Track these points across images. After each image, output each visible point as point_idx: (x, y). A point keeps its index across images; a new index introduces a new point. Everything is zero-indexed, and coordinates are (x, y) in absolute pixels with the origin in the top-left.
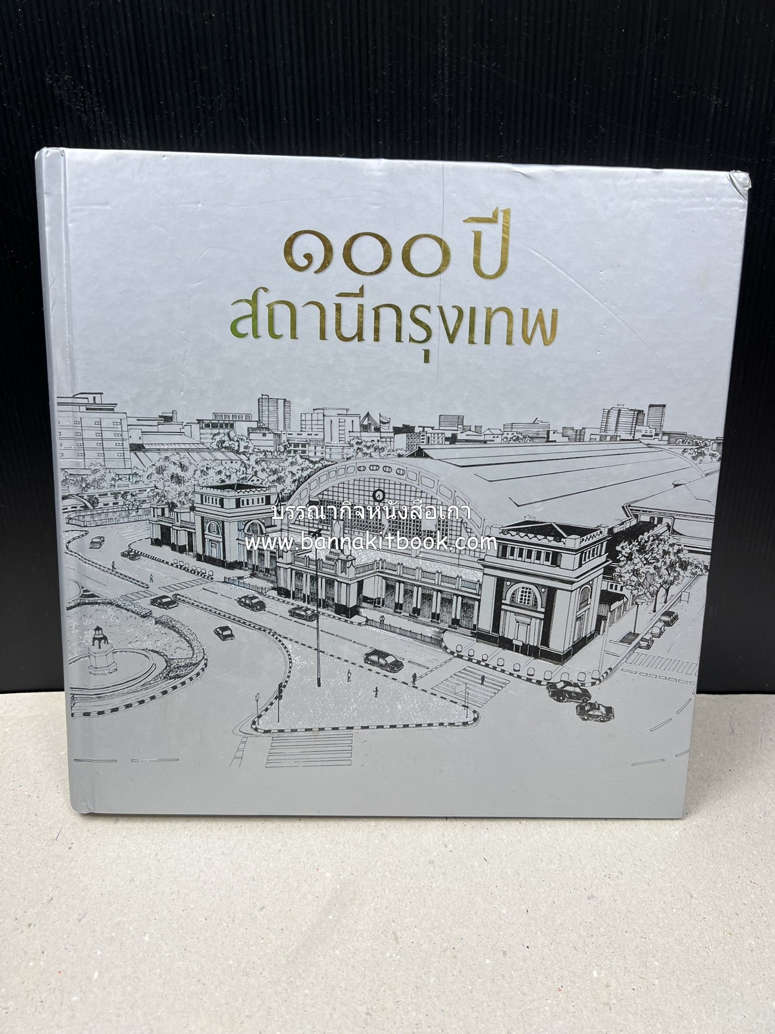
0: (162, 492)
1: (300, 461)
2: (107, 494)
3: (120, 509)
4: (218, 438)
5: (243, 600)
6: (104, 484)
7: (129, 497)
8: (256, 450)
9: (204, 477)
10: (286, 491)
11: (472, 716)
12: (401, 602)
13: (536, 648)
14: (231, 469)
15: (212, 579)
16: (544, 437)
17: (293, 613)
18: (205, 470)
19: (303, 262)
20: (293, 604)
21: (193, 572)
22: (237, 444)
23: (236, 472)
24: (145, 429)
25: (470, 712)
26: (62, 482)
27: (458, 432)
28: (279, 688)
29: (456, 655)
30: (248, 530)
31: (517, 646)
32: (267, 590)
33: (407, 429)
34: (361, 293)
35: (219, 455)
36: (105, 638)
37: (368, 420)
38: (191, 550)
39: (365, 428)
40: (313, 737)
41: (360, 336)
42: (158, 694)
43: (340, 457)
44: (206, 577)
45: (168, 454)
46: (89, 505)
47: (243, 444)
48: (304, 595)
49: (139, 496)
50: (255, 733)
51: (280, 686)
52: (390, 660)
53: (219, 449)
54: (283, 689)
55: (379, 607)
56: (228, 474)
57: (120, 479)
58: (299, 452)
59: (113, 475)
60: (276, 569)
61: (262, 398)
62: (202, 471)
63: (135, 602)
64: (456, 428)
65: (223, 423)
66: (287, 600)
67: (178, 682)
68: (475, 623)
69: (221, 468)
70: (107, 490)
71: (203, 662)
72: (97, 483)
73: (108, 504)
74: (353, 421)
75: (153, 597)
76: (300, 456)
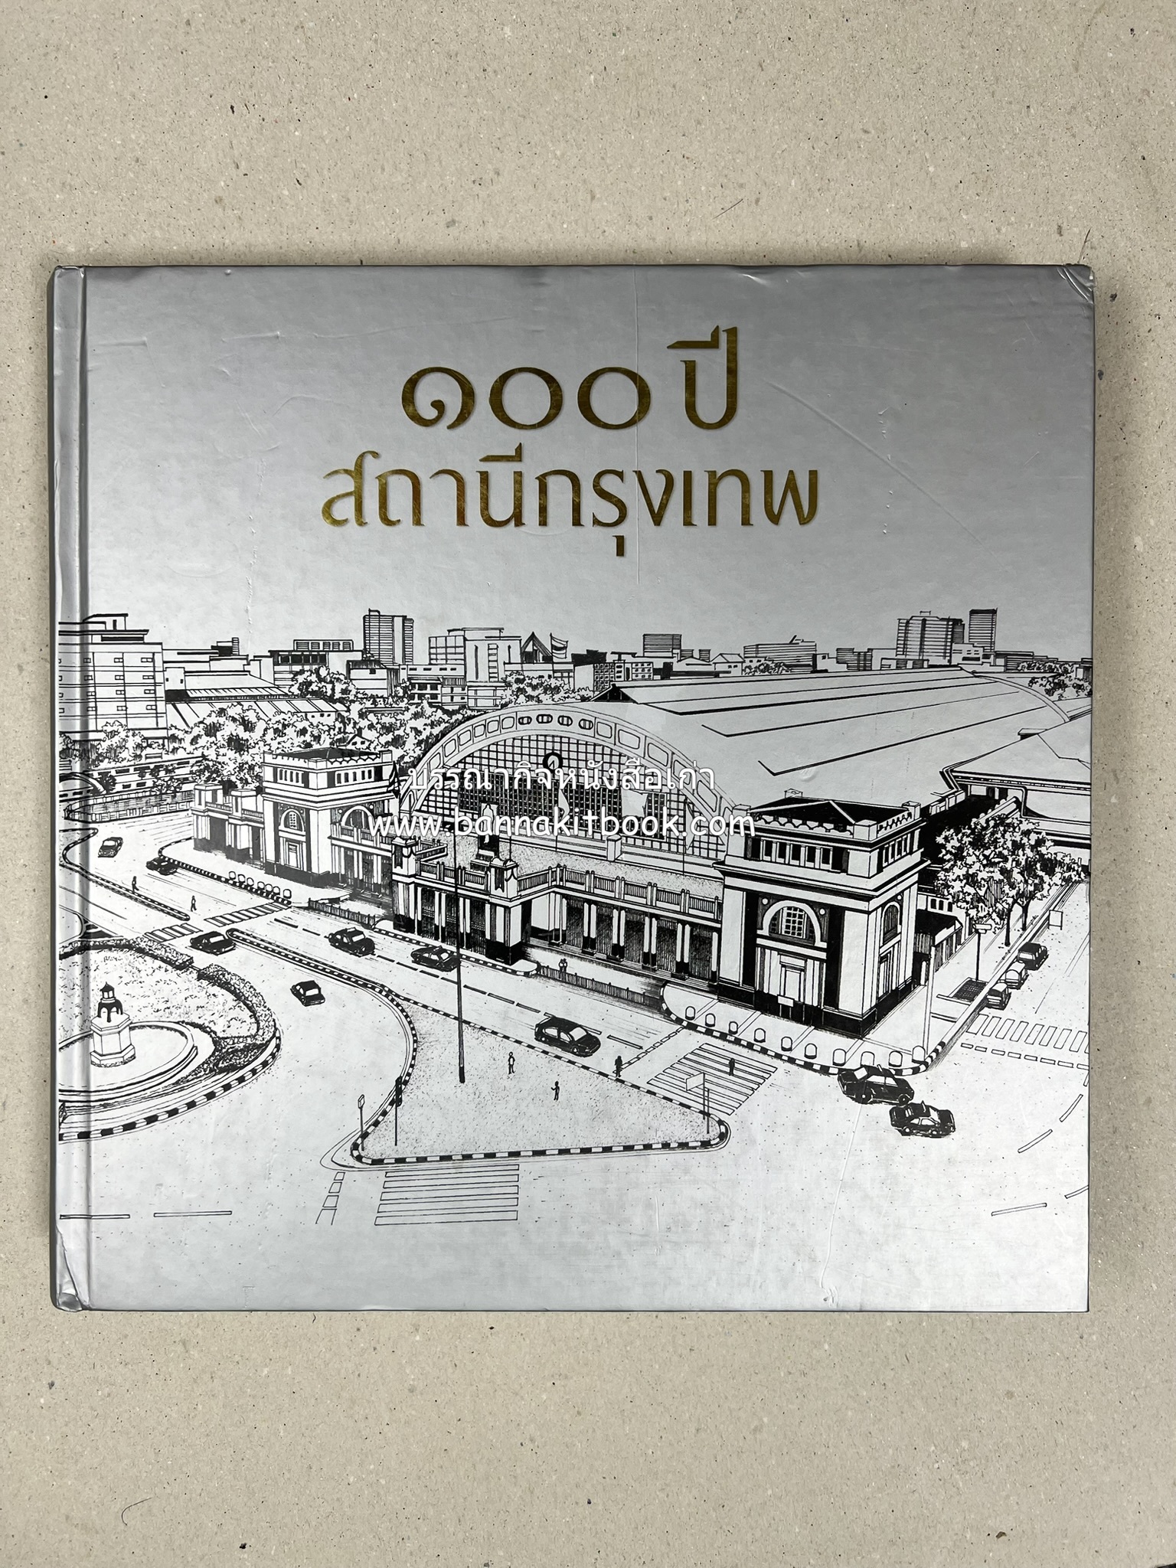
0: (214, 765)
1: (429, 711)
2: (128, 770)
3: (148, 794)
4: (301, 679)
5: (339, 937)
6: (124, 754)
7: (162, 774)
8: (360, 696)
9: (279, 739)
10: (407, 759)
11: (716, 1130)
12: (593, 935)
13: (817, 1010)
14: (321, 726)
15: (289, 903)
16: (809, 665)
17: (418, 957)
18: (280, 728)
19: (430, 413)
20: (418, 943)
21: (260, 892)
22: (329, 686)
23: (329, 731)
24: (190, 667)
25: (713, 1123)
26: (60, 752)
27: (675, 660)
28: (397, 1085)
29: (685, 1023)
30: (348, 823)
31: (785, 1007)
32: (377, 920)
33: (593, 658)
34: (518, 456)
35: (302, 705)
36: (118, 1005)
37: (534, 645)
38: (257, 856)
39: (528, 658)
40: (454, 1171)
41: (517, 518)
42: (199, 1098)
43: (490, 703)
44: (280, 900)
45: (224, 705)
46: (100, 787)
47: (339, 687)
48: (437, 927)
49: (178, 772)
50: (358, 1164)
51: (399, 1081)
52: (577, 1034)
53: (302, 696)
54: (403, 1087)
55: (558, 945)
56: (316, 733)
57: (150, 746)
58: (427, 696)
59: (138, 740)
60: (392, 885)
61: (369, 615)
62: (276, 731)
63: (166, 943)
64: (670, 655)
65: (309, 656)
66: (409, 935)
67: (232, 1077)
68: (714, 968)
69: (305, 724)
70: (130, 763)
71: (273, 1043)
72: (113, 753)
73: (129, 786)
74: (509, 647)
75: (195, 935)
76: (428, 703)
